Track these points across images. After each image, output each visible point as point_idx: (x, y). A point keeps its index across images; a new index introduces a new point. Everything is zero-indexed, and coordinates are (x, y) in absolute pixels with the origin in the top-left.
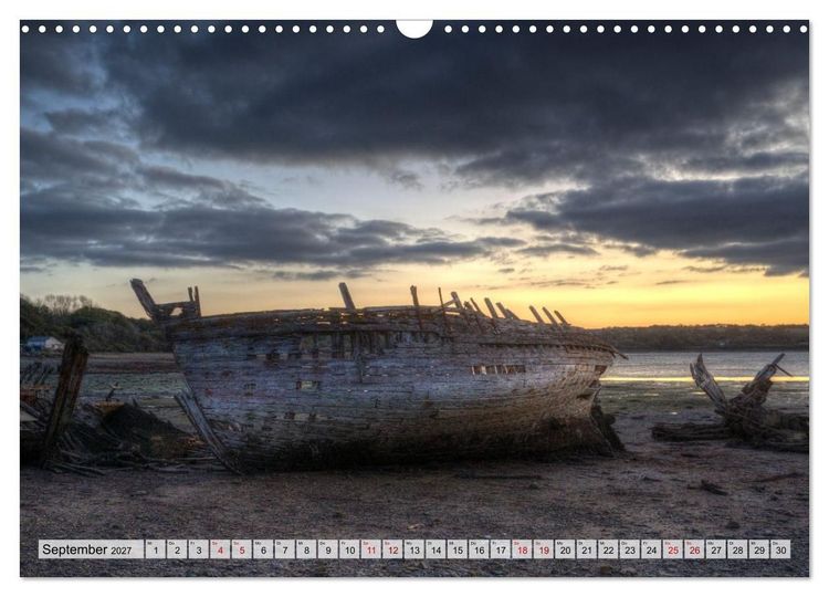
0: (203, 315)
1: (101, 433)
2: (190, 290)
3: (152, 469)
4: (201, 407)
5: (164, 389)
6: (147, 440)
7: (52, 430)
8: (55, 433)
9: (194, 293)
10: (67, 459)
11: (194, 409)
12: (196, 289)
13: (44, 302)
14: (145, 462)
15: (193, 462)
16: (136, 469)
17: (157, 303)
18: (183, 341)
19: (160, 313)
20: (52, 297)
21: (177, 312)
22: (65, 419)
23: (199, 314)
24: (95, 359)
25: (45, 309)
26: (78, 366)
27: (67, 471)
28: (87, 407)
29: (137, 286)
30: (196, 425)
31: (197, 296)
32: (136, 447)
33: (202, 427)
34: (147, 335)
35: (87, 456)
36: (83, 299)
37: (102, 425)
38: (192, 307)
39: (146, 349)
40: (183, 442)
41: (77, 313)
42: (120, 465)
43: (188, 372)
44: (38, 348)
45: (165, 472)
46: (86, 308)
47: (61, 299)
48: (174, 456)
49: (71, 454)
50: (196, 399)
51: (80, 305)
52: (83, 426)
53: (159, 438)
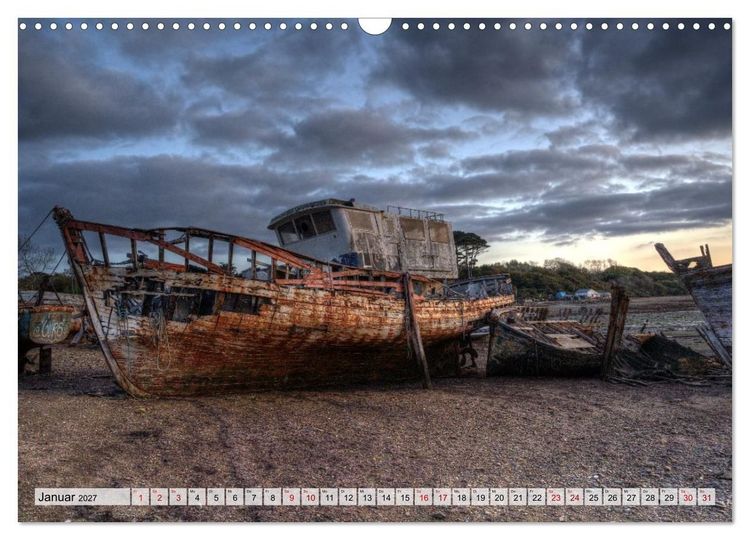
0: (714, 265)
1: (640, 356)
2: (702, 248)
3: (682, 383)
4: (718, 336)
5: (677, 324)
6: (676, 361)
7: (607, 354)
8: (610, 356)
9: (705, 250)
10: (619, 374)
11: (713, 338)
12: (707, 246)
13: (584, 265)
14: (675, 377)
15: (713, 379)
16: (669, 382)
17: (676, 259)
18: (699, 287)
19: (680, 267)
20: (589, 261)
21: (693, 265)
22: (616, 345)
23: (711, 265)
24: (635, 302)
25: (585, 270)
26: (622, 309)
27: (620, 382)
28: (629, 338)
29: (660, 248)
30: (714, 350)
31: (708, 252)
32: (667, 367)
33: (720, 351)
34: (658, 284)
35: (633, 372)
36: (610, 261)
37: (640, 351)
38: (704, 260)
39: (659, 294)
40: (702, 363)
41: (607, 271)
42: (656, 380)
43: (705, 310)
44: (582, 297)
45: (691, 386)
46: (612, 267)
47: (594, 262)
48: (698, 373)
49: (621, 370)
50: (713, 330)
51: (608, 266)
52: (627, 351)
53: (685, 360)
